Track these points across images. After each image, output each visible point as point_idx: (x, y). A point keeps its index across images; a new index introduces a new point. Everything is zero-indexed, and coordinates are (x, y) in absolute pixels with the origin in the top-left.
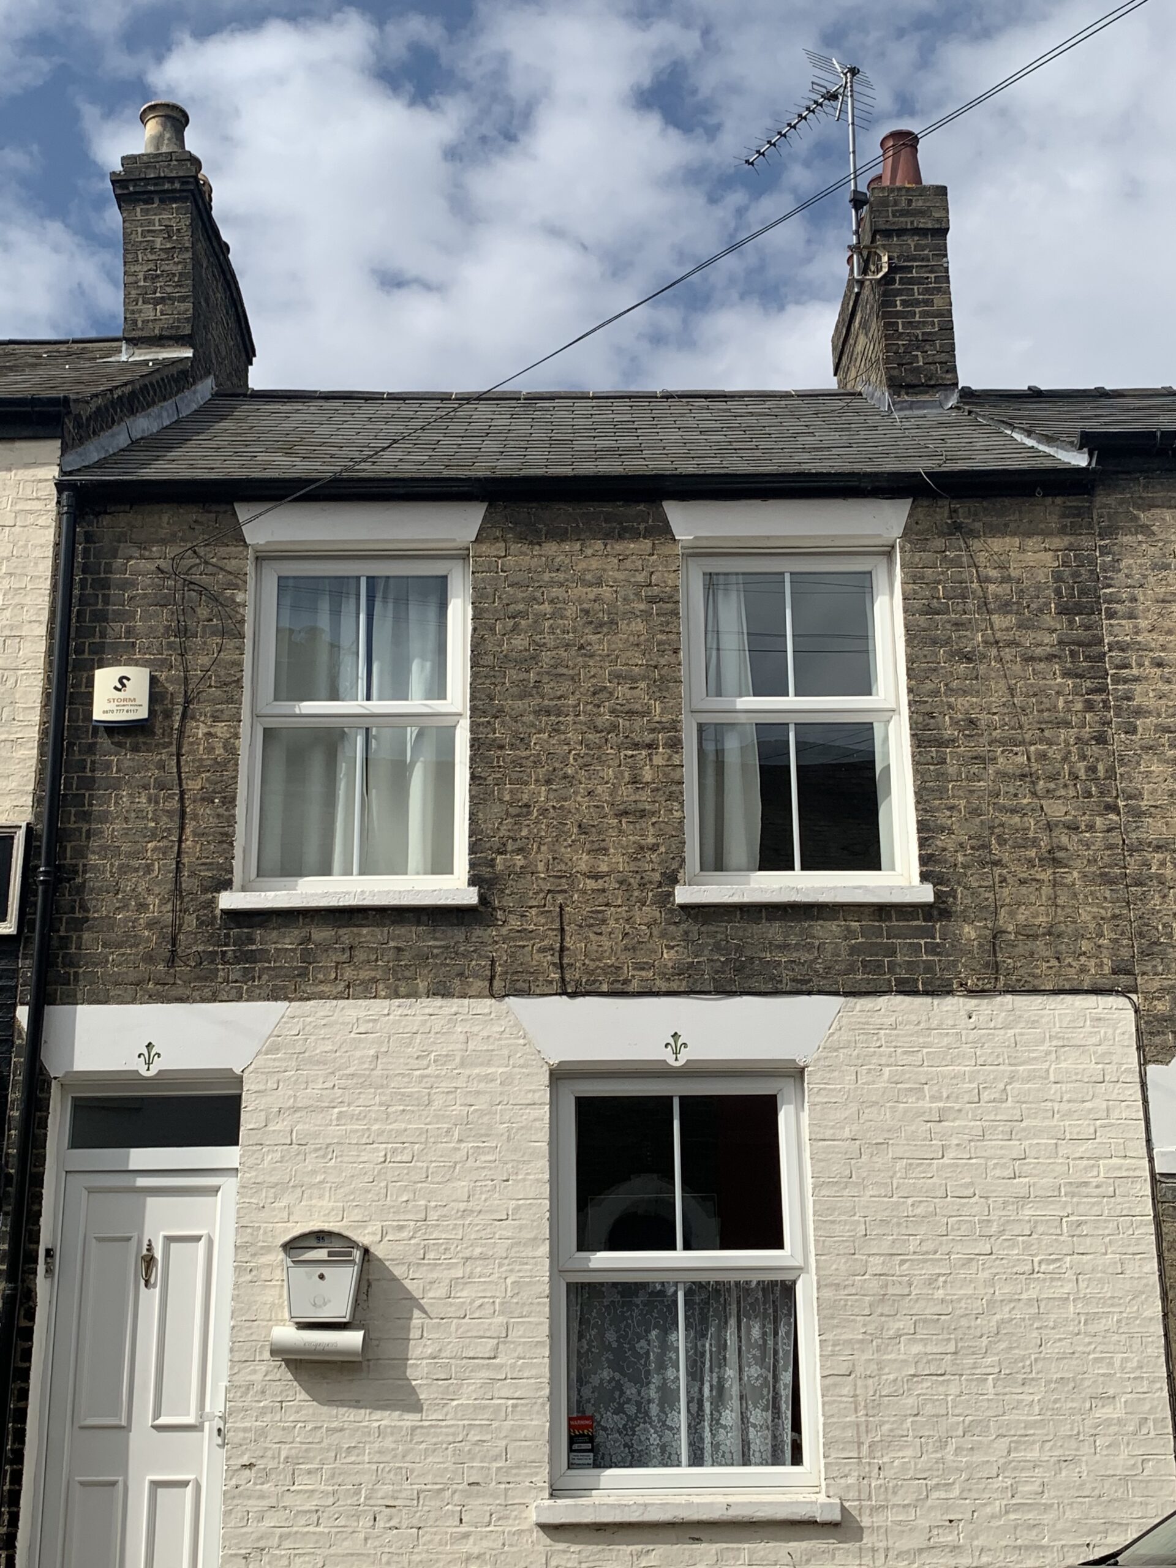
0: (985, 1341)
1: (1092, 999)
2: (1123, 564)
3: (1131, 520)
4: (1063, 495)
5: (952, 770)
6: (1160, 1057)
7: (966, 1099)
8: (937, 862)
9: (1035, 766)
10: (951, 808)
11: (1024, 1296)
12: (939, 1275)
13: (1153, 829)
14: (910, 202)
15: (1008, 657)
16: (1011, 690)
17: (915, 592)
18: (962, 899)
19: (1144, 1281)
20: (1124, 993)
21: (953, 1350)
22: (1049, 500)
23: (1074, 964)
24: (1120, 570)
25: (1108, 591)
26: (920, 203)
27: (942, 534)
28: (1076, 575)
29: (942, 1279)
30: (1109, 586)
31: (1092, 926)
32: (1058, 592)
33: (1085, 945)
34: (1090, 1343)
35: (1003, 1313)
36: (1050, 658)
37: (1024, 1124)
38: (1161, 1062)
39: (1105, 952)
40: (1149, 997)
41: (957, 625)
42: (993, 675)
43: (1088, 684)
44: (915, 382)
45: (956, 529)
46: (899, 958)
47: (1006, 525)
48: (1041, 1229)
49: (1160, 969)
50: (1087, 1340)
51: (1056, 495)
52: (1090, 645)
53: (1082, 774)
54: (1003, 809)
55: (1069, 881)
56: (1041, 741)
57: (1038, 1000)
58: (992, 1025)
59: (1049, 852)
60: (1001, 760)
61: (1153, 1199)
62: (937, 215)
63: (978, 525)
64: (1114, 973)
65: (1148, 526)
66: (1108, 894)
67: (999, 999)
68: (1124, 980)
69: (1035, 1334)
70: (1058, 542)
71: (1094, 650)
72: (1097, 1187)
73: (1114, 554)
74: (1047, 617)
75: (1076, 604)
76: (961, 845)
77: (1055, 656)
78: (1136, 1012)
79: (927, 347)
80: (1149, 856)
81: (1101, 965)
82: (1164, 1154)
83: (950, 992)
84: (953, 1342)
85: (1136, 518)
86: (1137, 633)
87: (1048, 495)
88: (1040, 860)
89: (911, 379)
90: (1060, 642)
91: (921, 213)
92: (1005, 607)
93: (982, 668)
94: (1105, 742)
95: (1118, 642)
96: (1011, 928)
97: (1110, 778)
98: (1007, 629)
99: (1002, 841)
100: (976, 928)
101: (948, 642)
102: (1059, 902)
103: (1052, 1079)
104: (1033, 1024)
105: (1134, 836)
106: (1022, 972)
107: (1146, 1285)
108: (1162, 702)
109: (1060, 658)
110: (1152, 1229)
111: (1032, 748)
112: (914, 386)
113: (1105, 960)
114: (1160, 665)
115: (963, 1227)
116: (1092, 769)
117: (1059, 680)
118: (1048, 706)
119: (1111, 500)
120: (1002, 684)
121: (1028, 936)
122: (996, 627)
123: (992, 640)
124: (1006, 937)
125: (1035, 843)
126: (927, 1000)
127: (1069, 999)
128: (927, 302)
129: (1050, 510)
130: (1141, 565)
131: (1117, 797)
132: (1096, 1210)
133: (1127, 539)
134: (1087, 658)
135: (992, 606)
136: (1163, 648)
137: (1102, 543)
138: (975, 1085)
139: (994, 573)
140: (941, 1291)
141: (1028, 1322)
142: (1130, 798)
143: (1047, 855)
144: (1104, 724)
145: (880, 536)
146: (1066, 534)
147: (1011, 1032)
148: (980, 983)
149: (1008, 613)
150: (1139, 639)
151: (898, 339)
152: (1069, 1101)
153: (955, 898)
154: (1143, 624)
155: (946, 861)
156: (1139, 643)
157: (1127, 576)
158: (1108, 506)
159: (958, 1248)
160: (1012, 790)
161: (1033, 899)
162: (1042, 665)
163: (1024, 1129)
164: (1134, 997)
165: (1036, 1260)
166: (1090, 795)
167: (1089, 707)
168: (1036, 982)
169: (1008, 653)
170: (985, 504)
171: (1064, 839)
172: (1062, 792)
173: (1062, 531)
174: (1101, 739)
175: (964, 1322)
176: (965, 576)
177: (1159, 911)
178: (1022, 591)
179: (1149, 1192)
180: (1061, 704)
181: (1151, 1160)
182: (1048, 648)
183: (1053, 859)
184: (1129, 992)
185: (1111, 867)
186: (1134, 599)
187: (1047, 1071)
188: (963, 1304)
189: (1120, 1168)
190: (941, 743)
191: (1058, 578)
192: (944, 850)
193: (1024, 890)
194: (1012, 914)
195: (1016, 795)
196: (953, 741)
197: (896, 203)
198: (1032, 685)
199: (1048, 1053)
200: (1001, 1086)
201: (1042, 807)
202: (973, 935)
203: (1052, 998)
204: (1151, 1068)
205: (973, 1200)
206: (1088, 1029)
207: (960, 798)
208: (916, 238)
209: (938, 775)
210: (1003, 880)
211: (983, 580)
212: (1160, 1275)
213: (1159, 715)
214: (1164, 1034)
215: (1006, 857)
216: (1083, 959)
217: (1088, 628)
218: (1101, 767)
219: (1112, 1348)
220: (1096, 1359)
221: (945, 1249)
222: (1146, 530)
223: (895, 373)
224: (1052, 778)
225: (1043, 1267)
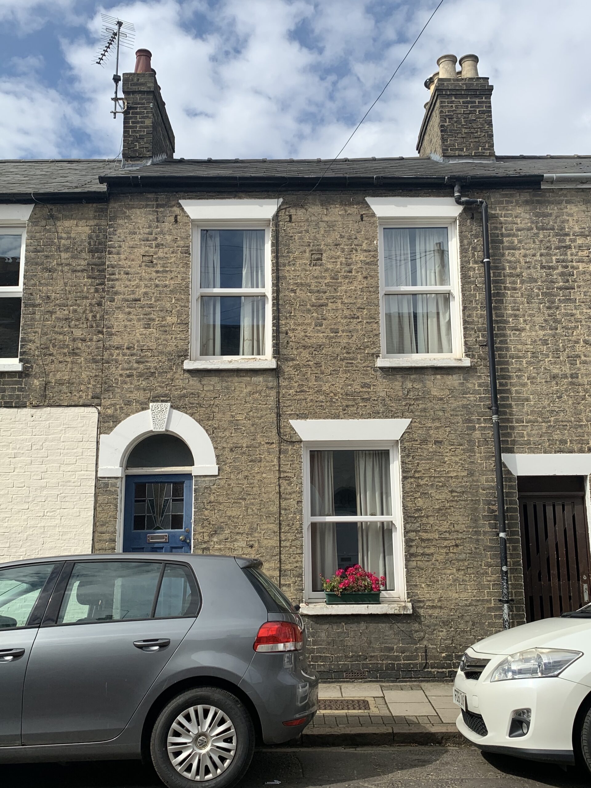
0: (21, 543)
1: (82, 409)
2: (117, 232)
3: (123, 214)
4: (97, 203)
5: (37, 317)
6: (106, 432)
7: (26, 449)
8: (27, 354)
9: (71, 315)
10: (35, 332)
11: (39, 525)
12: (6, 517)
13: (116, 340)
14: (138, 79)
15: (66, 270)
16: (66, 284)
17: (31, 243)
18: (36, 369)
19: (87, 519)
20: (95, 406)
21: (8, 546)
22: (91, 205)
23: (77, 395)
24: (116, 235)
25: (110, 243)
26: (142, 80)
27: (45, 219)
28: (97, 236)
29: (7, 519)
30: (111, 241)
31: (86, 380)
32: (89, 244)
33: (83, 387)
34: (63, 543)
35: (30, 532)
36: (82, 271)
37: (48, 458)
38: (107, 433)
39: (90, 390)
40: (106, 408)
41: (47, 257)
42: (59, 277)
43: (97, 281)
44: (134, 156)
45: (52, 217)
46: (7, 393)
47: (72, 215)
48: (49, 499)
49: (111, 396)
50: (62, 542)
51: (94, 203)
52: (100, 265)
53: (90, 319)
54: (57, 333)
55: (79, 361)
56: (75, 305)
57: (60, 409)
58: (41, 419)
59: (73, 350)
60: (58, 313)
61: (95, 487)
62: (148, 85)
63: (60, 215)
64: (92, 398)
65: (130, 216)
66: (94, 367)
67: (45, 409)
68: (96, 401)
69: (41, 540)
70: (92, 223)
71: (101, 268)
72: (74, 482)
73: (114, 228)
74: (84, 254)
75: (96, 248)
76: (37, 347)
77: (85, 270)
78: (99, 413)
79: (141, 141)
80: (113, 351)
81: (87, 395)
82: (102, 469)
83: (25, 407)
84: (8, 543)
85: (125, 213)
86: (119, 261)
87: (89, 203)
88: (69, 353)
89: (132, 155)
90: (88, 264)
91: (142, 84)
92: (67, 250)
93: (55, 275)
94: (101, 305)
95: (111, 264)
96: (53, 381)
97: (101, 320)
98: (67, 259)
99: (54, 346)
100: (39, 381)
101: (42, 264)
102: (74, 370)
103: (62, 440)
104: (57, 419)
105: (108, 343)
106: (56, 398)
107: (88, 521)
108: (126, 289)
109: (87, 270)
110: (93, 499)
111: (71, 308)
112: (134, 157)
113: (90, 393)
114: (127, 274)
115: (18, 499)
116: (95, 316)
117: (86, 280)
118: (80, 290)
119: (116, 205)
120: (62, 282)
121: (60, 384)
122: (62, 258)
123: (60, 263)
124: (51, 384)
125: (68, 346)
126: (16, 410)
127: (73, 408)
128: (143, 122)
129: (90, 210)
130: (125, 232)
131: (104, 327)
132: (72, 492)
133: (120, 222)
134: (98, 271)
135: (61, 249)
136: (130, 267)
137: (110, 223)
138: (30, 443)
139: (64, 235)
140: (6, 524)
141: (39, 535)
142: (109, 328)
143: (72, 351)
144: (101, 298)
145: (20, 220)
146: (96, 219)
147: (48, 422)
148: (38, 403)
149: (68, 252)
150: (120, 263)
151: (129, 137)
152: (67, 449)
153: (32, 369)
154: (122, 257)
155: (30, 354)
156: (120, 265)
157: (119, 237)
158: (114, 208)
159: (15, 507)
160: (61, 325)
161: (64, 369)
162: (80, 274)
163: (48, 461)
164: (99, 408)
165: (46, 511)
166: (92, 327)
167: (97, 291)
168: (61, 402)
169: (66, 269)
170: (65, 206)
171: (80, 345)
172: (81, 326)
173: (95, 218)
174: (99, 304)
175: (14, 535)
176: (53, 236)
177: (114, 374)
178: (75, 243)
179: (94, 484)
180: (85, 289)
181: (97, 471)
182: (83, 267)
183: (74, 353)
184: (98, 406)
185: (97, 356)
186: (120, 247)
187: (60, 437)
188: (14, 529)
189: (84, 475)
190: (34, 306)
191: (90, 237)
192: (30, 349)
193: (60, 365)
194: (54, 375)
195: (62, 327)
196: (40, 305)
197: (132, 80)
198: (74, 282)
199: (62, 430)
200: (41, 444)
201: (72, 332)
202: (38, 384)
203: (66, 408)
204: (102, 436)
205: (24, 488)
206: (79, 421)
207: (39, 328)
208: (140, 95)
209: (31, 319)
210: (53, 361)
211: (60, 238)
212: (94, 517)
213: (124, 294)
214: (109, 422)
215: (55, 353)
216: (81, 393)
217: (100, 258)
218: (98, 316)
219: (71, 545)
220: (64, 549)
221: (10, 507)
222: (128, 217)
223: (127, 152)
224: (78, 320)
225: (48, 514)
